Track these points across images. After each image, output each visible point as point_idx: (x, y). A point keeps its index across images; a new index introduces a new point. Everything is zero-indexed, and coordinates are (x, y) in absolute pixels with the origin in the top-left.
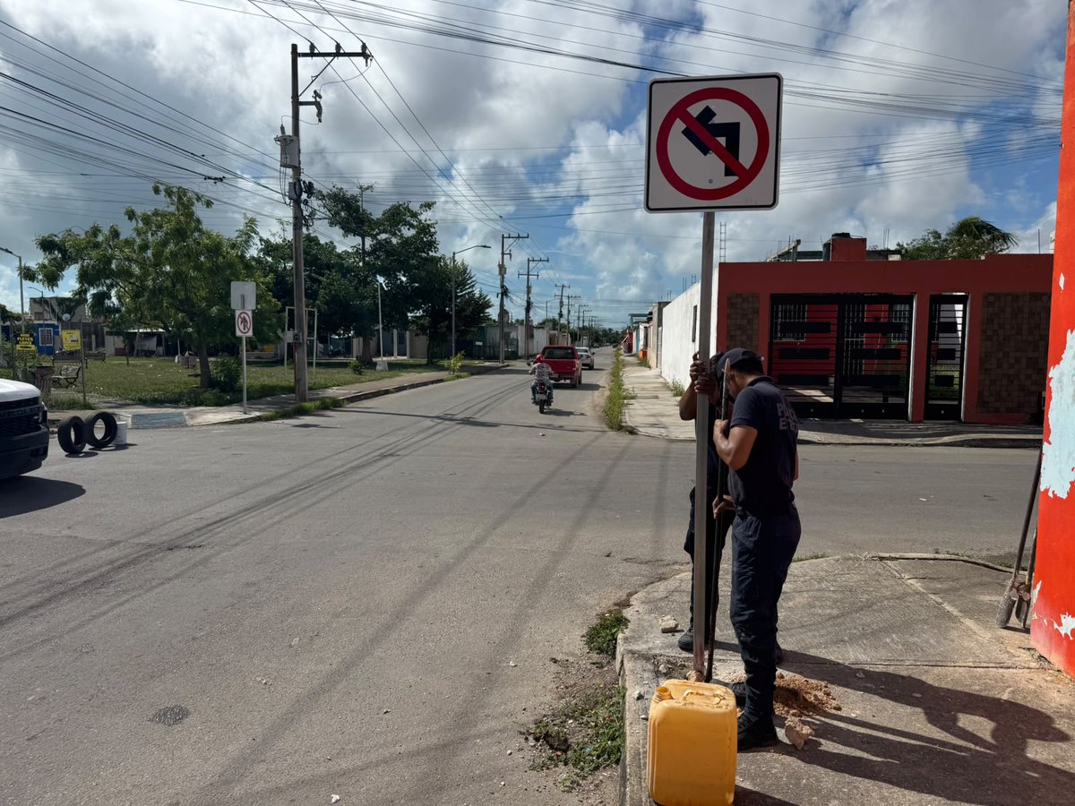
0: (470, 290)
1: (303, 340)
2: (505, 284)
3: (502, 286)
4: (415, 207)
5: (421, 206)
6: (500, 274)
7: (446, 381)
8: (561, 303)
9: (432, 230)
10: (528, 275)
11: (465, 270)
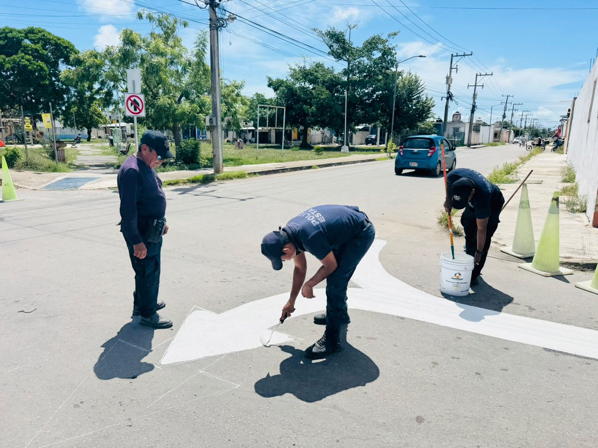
0: (418, 95)
1: (217, 123)
2: (451, 91)
3: (448, 93)
4: (384, 37)
5: (389, 36)
6: (447, 83)
7: (378, 160)
8: (505, 108)
9: (394, 52)
10: (476, 86)
11: (416, 81)
